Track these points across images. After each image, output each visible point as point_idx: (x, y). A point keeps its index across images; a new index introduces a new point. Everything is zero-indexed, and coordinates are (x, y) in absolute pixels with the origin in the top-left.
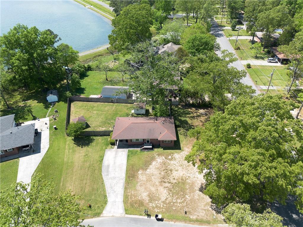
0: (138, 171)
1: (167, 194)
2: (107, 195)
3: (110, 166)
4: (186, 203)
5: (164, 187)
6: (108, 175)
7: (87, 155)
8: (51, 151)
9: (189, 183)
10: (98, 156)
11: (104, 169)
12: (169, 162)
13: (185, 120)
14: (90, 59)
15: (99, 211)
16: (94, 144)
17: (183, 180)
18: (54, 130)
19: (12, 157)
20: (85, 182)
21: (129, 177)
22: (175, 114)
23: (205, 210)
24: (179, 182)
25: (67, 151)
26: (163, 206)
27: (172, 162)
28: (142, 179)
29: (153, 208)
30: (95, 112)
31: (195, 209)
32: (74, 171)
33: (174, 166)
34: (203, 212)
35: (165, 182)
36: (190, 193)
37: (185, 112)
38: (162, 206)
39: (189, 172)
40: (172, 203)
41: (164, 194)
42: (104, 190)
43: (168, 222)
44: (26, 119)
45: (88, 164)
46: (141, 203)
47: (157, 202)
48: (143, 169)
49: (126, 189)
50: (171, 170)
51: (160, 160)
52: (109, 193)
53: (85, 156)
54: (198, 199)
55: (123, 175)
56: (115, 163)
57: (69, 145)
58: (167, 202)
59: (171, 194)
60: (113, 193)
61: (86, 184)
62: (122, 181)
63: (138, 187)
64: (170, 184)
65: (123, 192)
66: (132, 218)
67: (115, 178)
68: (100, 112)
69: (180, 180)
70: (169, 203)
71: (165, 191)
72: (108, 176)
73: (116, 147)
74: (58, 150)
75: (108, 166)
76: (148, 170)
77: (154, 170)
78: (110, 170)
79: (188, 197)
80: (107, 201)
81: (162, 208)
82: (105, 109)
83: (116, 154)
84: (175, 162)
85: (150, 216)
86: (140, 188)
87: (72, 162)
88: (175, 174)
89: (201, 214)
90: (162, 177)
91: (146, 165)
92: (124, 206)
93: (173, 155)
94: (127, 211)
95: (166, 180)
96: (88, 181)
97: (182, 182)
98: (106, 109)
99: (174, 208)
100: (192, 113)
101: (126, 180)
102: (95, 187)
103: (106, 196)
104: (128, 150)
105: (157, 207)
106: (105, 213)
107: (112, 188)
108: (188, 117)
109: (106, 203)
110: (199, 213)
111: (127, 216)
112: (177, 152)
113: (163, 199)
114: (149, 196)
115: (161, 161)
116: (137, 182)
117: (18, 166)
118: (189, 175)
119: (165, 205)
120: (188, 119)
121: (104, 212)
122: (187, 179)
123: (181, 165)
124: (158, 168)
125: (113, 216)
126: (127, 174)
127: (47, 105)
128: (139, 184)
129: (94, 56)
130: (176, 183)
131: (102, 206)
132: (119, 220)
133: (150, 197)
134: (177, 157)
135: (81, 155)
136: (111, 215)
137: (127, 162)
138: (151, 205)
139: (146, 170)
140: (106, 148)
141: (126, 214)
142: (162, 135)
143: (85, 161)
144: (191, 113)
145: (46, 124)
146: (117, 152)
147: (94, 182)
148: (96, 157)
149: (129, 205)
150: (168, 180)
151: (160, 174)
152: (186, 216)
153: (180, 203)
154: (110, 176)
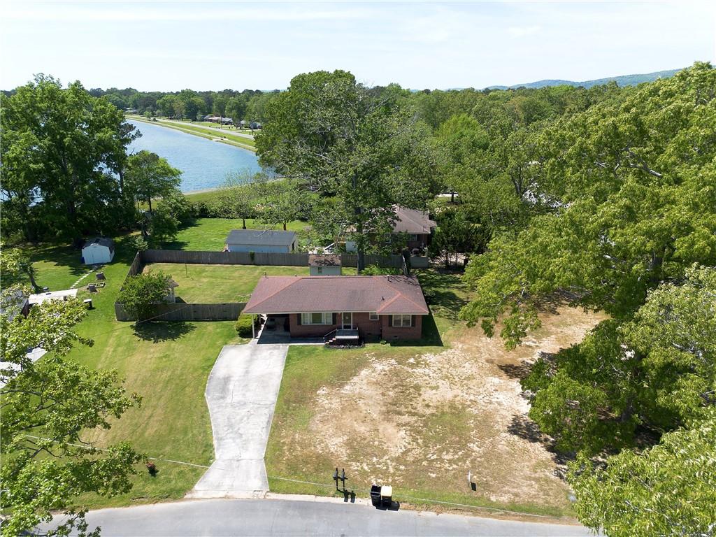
0: (318, 387)
1: (408, 439)
2: (215, 443)
3: (233, 379)
4: (472, 462)
5: (398, 425)
6: (222, 398)
7: (166, 356)
9: (476, 417)
10: (199, 359)
11: (212, 385)
12: (410, 370)
13: (449, 293)
15: (180, 485)
16: (190, 335)
17: (455, 408)
21: (287, 402)
23: (537, 480)
24: (443, 413)
25: (109, 349)
26: (397, 469)
27: (418, 371)
28: (327, 406)
29: (364, 474)
30: (205, 280)
31: (504, 477)
33: (427, 378)
34: (531, 486)
35: (400, 413)
36: (481, 438)
37: (445, 279)
38: (391, 470)
39: (472, 391)
40: (425, 463)
41: (397, 439)
42: (206, 432)
43: (415, 513)
45: (165, 375)
46: (323, 462)
47: (375, 459)
48: (330, 384)
49: (276, 428)
50: (417, 388)
51: (381, 366)
52: (220, 439)
53: (161, 358)
54: (508, 453)
55: (271, 397)
57: (118, 337)
58: (410, 459)
59: (420, 441)
60: (233, 438)
61: (150, 417)
62: (266, 411)
63: (316, 425)
64: (415, 418)
65: (265, 437)
66: (289, 501)
67: (243, 404)
68: (219, 280)
69: (446, 409)
70: (417, 461)
71: (402, 433)
72: (222, 401)
73: (254, 341)
75: (227, 380)
76: (347, 387)
77: (365, 387)
78: (231, 387)
79: (476, 449)
80: (212, 458)
81: (394, 474)
82: (234, 275)
83: (253, 355)
84: (427, 371)
85: (353, 496)
86: (320, 426)
88: (428, 395)
89: (526, 489)
90: (390, 401)
91: (342, 377)
92: (268, 471)
93: (420, 357)
94: (274, 484)
95: (403, 409)
96: (159, 411)
97: (452, 414)
98: (236, 274)
99: (434, 476)
101: (278, 408)
102: (179, 424)
103: (212, 446)
104: (290, 346)
105: (375, 471)
106: (201, 490)
107: (231, 426)
108: (457, 287)
109: (208, 461)
110: (519, 486)
111: (274, 496)
112: (431, 351)
113: (396, 452)
114: (349, 444)
115: (387, 369)
116: (313, 414)
118: (472, 397)
119: (402, 467)
120: (455, 291)
121: (197, 487)
122: (469, 406)
123: (447, 377)
124: (377, 383)
125: (226, 497)
126: (281, 395)
127: (82, 268)
128: (318, 417)
130: (433, 415)
131: (194, 470)
132: (247, 507)
133: (352, 447)
134: (433, 360)
135: (149, 356)
136: (222, 494)
137: (285, 370)
138: (355, 466)
139: (341, 386)
140: (226, 344)
141: (272, 491)
142: (387, 302)
143: (158, 370)
144: (464, 281)
145: (66, 300)
147: (179, 414)
148: (196, 360)
149: (283, 467)
150: (410, 409)
151: (383, 394)
152: (476, 494)
153: (450, 461)
154: (228, 400)
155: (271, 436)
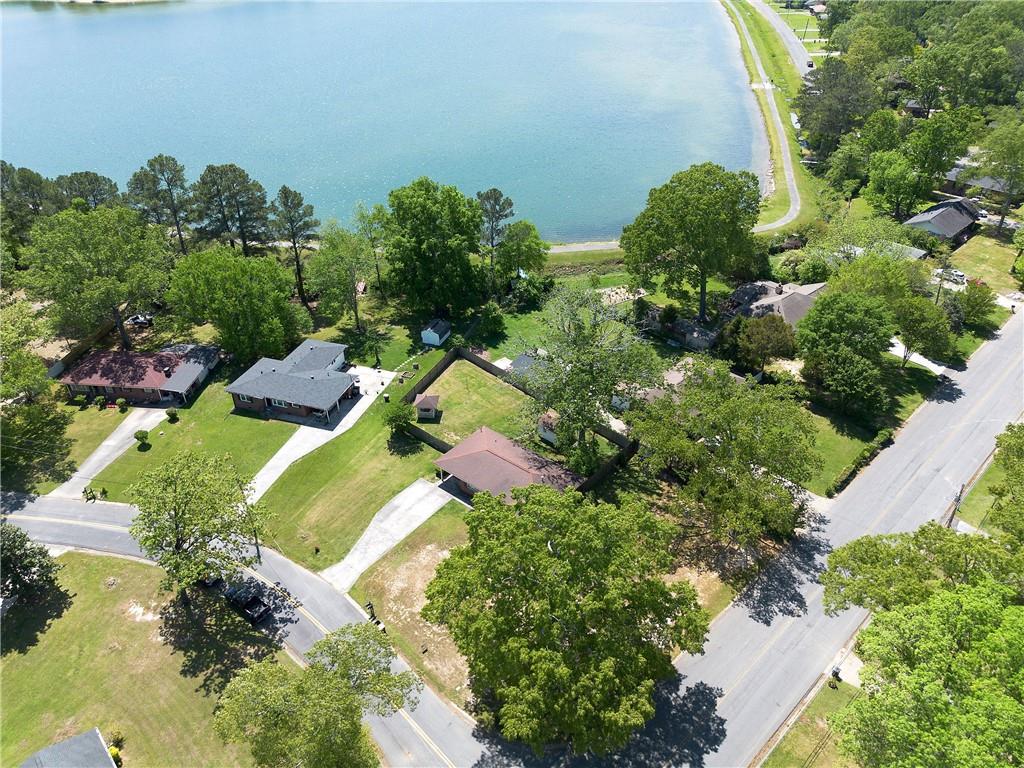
0: (430, 543)
2: (352, 550)
3: (399, 510)
6: (382, 521)
7: (386, 470)
8: (347, 436)
10: (398, 482)
11: (385, 509)
14: (592, 264)
15: (321, 565)
18: (383, 401)
19: (294, 419)
20: (343, 512)
21: (406, 544)
22: (621, 478)
23: (457, 669)
25: (367, 448)
26: (405, 619)
28: (420, 559)
29: (390, 611)
30: (475, 397)
31: (445, 657)
32: (347, 486)
34: (450, 670)
37: (646, 483)
38: (402, 618)
40: (421, 624)
42: (354, 541)
44: (364, 362)
45: (372, 487)
46: (381, 592)
47: (403, 607)
48: (438, 545)
49: (384, 558)
52: (356, 549)
53: (382, 470)
55: (402, 536)
56: (410, 508)
57: (379, 439)
58: (417, 618)
60: (361, 553)
62: (391, 544)
63: (402, 568)
65: (374, 561)
66: (349, 603)
67: (386, 532)
68: (483, 403)
70: (418, 621)
72: (379, 523)
73: (439, 483)
74: (359, 439)
75: (397, 507)
76: (445, 552)
78: (392, 515)
80: (343, 558)
81: (401, 621)
82: (499, 399)
83: (427, 495)
86: (403, 570)
87: (356, 471)
89: (446, 670)
91: (453, 542)
92: (357, 581)
94: (353, 591)
96: (348, 514)
98: (501, 400)
99: (416, 633)
100: (660, 495)
101: (398, 545)
102: (349, 528)
103: (349, 551)
105: (396, 613)
106: (326, 574)
107: (367, 544)
109: (340, 559)
110: (444, 666)
111: (347, 596)
113: (416, 609)
114: (403, 590)
116: (409, 560)
117: (291, 436)
119: (409, 619)
121: (325, 571)
125: (331, 584)
126: (407, 538)
127: (418, 346)
128: (409, 564)
129: (605, 258)
131: (331, 561)
132: (333, 594)
133: (402, 593)
135: (379, 466)
136: (330, 581)
137: (429, 518)
138: (391, 604)
140: (423, 477)
141: (349, 593)
143: (373, 480)
144: (658, 494)
145: (383, 384)
146: (432, 492)
147: (354, 521)
149: (364, 584)
152: (422, 656)
153: (434, 633)
154: (382, 525)
155: (377, 562)
